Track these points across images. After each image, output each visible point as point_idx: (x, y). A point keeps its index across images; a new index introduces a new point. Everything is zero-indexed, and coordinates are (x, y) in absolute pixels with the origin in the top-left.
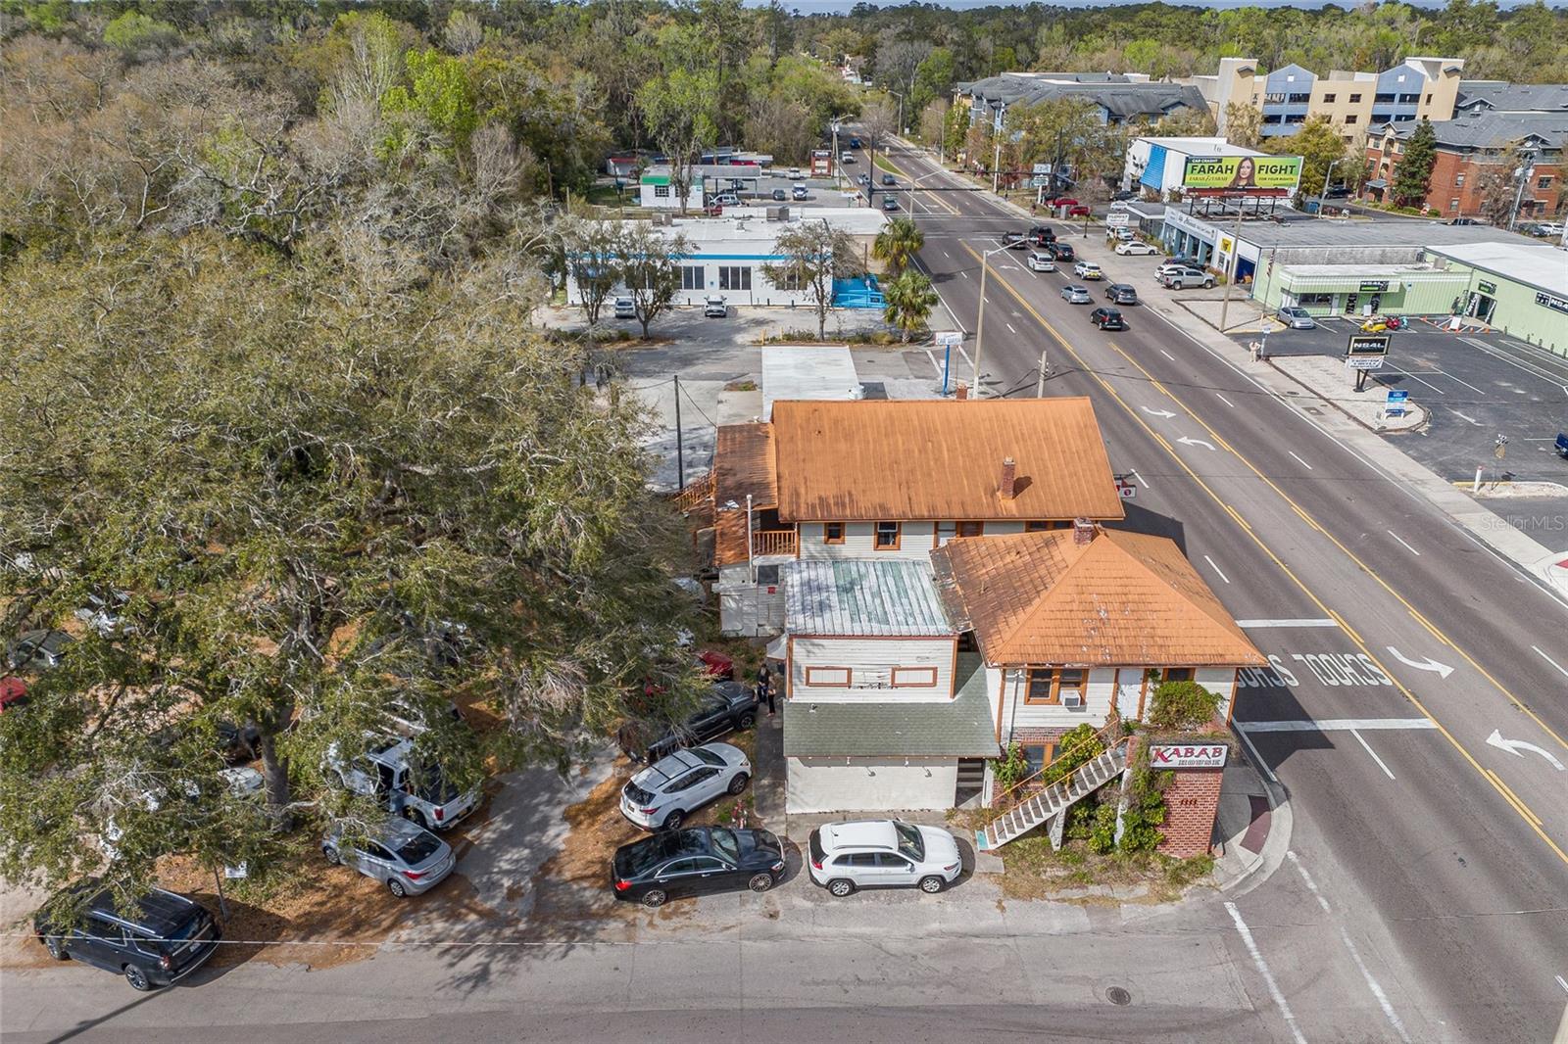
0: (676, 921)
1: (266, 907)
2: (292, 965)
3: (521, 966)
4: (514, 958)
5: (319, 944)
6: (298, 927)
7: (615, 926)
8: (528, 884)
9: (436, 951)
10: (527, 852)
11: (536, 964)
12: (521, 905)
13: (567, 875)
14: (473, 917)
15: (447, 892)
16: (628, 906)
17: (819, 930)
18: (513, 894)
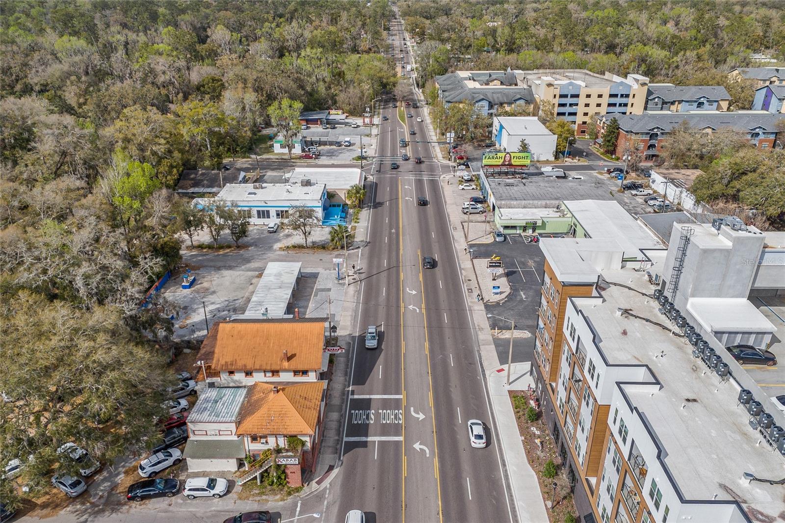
0: (143, 507)
1: (33, 500)
2: (36, 518)
3: (96, 519)
4: (95, 517)
5: (45, 511)
6: (41, 506)
7: (126, 508)
8: (106, 494)
9: (75, 514)
10: (109, 483)
11: (101, 518)
12: (102, 501)
13: (118, 491)
14: (88, 504)
15: (83, 496)
16: (131, 502)
17: (181, 510)
18: (101, 497)
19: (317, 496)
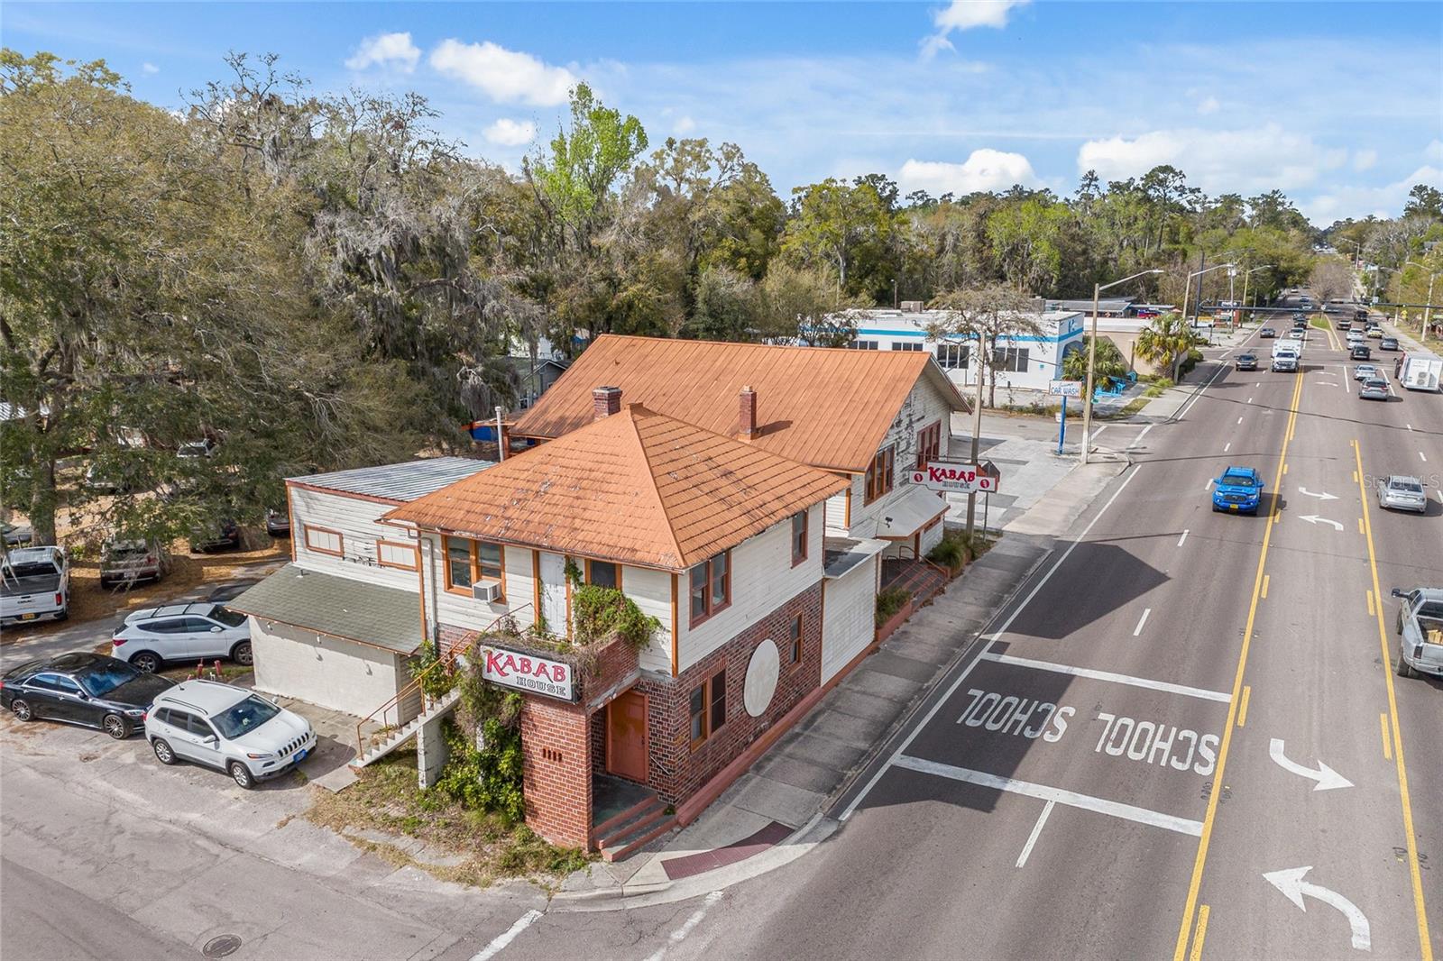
19: (631, 920)
